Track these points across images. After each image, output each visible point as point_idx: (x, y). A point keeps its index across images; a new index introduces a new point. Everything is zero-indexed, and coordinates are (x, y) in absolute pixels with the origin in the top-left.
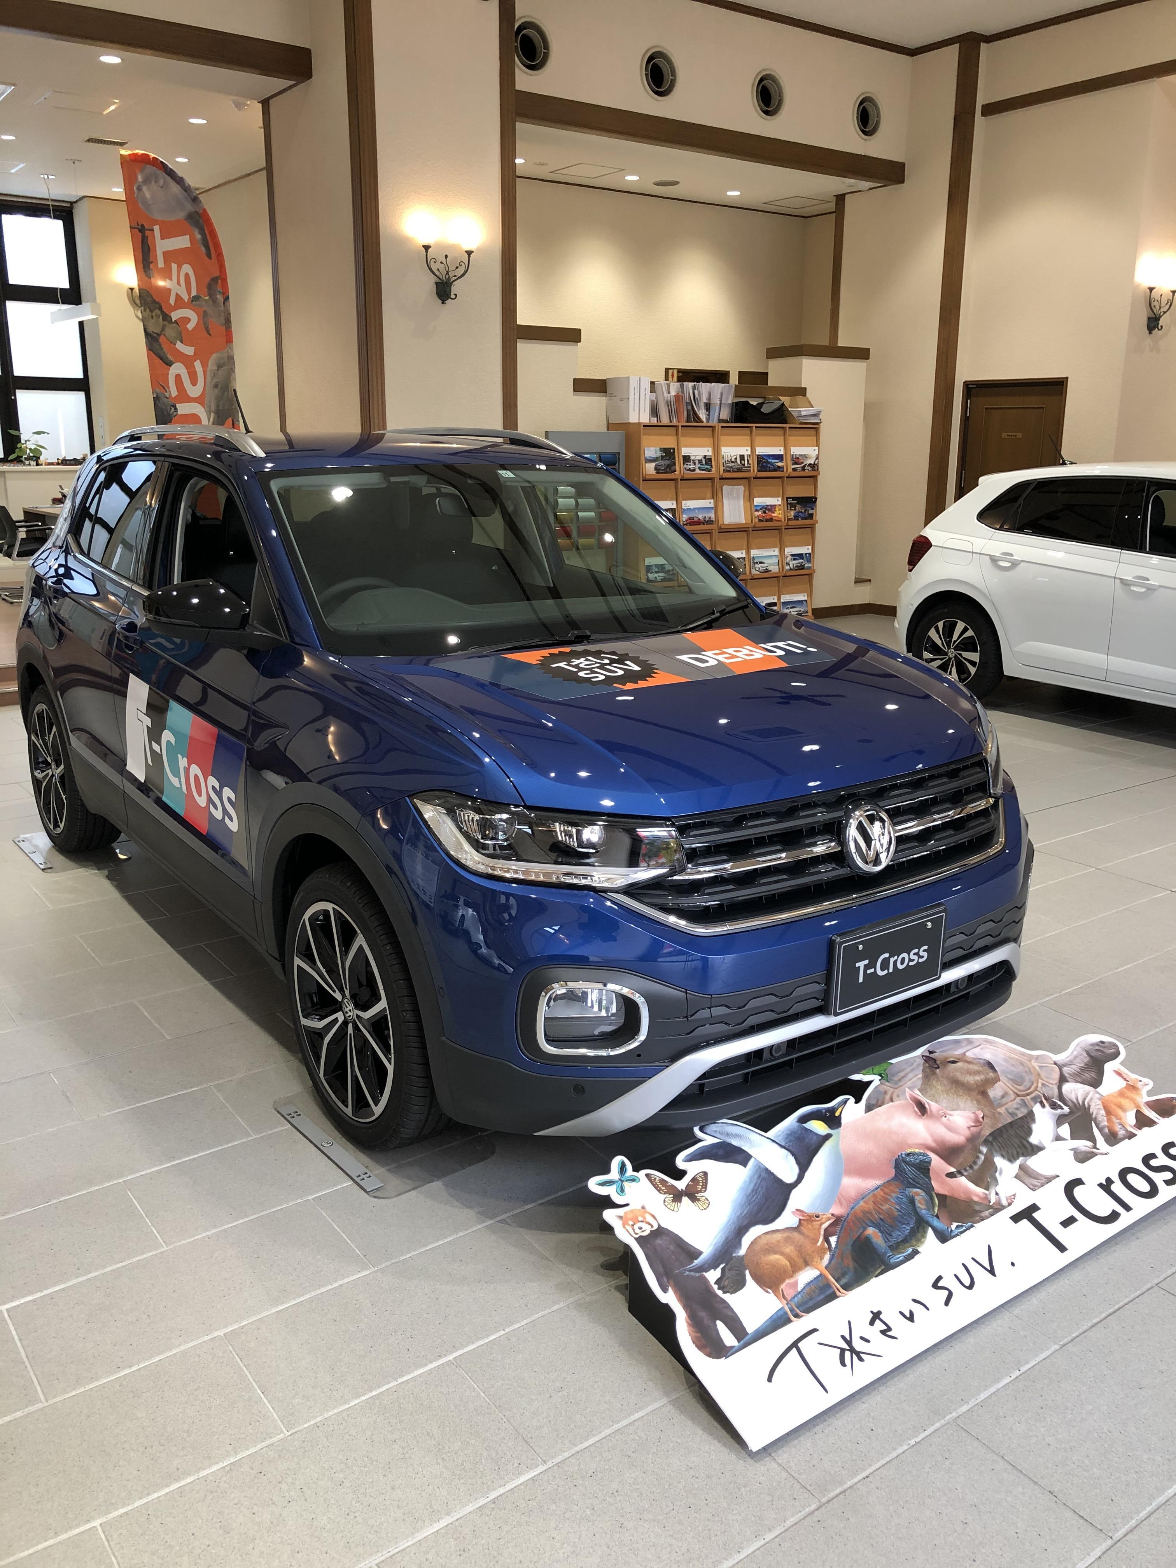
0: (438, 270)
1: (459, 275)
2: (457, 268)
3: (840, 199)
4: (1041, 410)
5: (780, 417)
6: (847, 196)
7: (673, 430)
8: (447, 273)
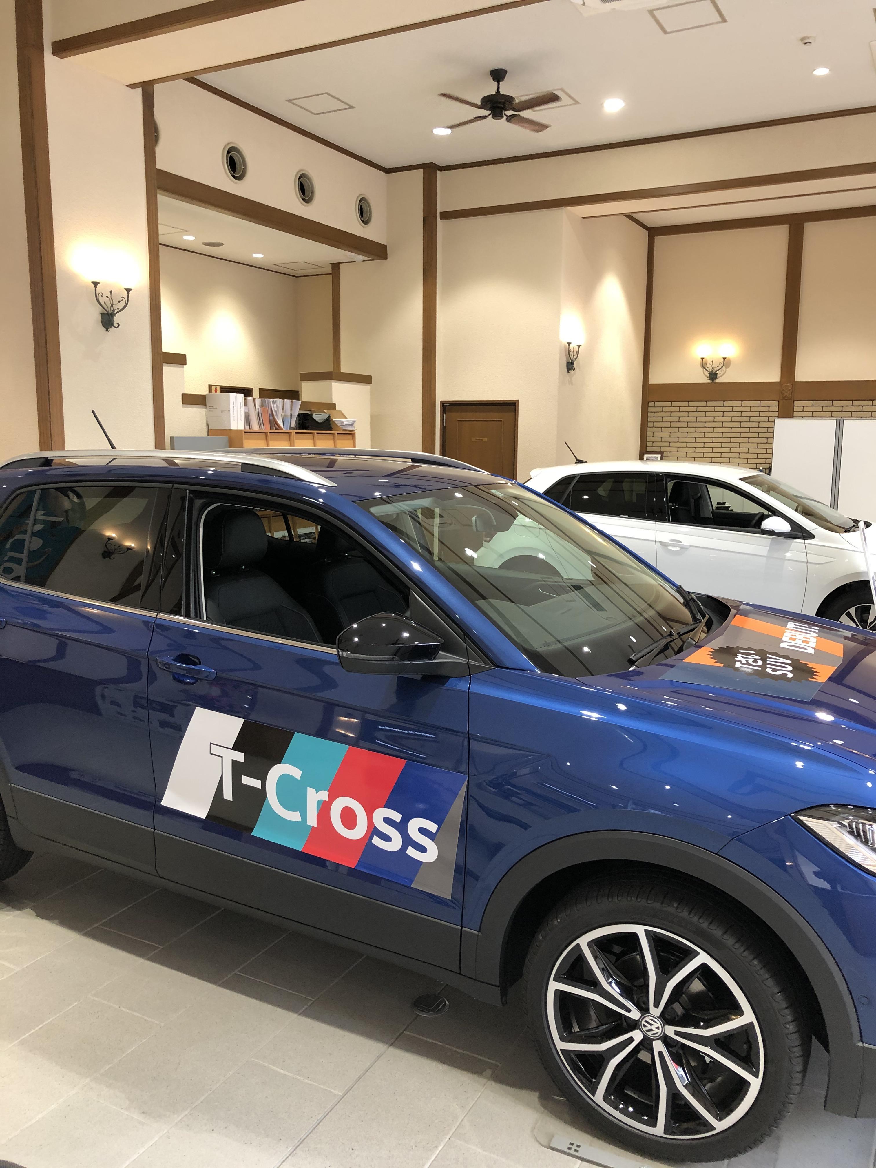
0: (105, 303)
1: (120, 308)
2: (119, 302)
3: (336, 266)
4: (500, 422)
5: (327, 425)
6: (340, 264)
7: (263, 435)
8: (112, 306)
